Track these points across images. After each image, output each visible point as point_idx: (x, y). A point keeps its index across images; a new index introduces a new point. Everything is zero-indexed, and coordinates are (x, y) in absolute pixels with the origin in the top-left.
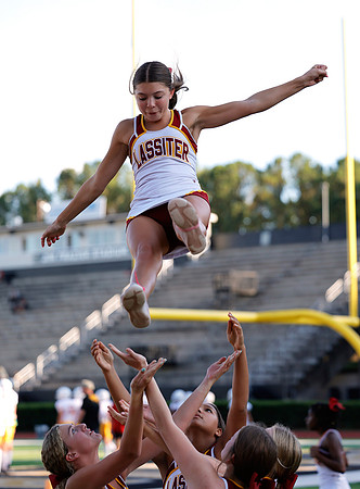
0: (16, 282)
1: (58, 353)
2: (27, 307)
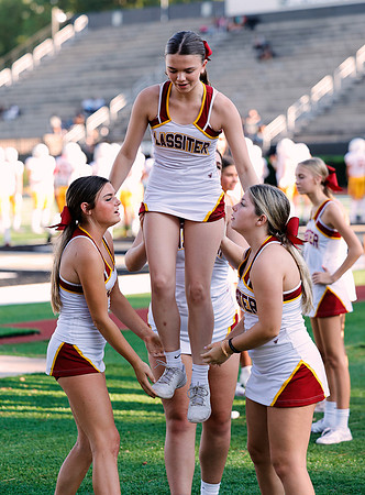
0: (260, 27)
1: (310, 103)
2: (274, 55)
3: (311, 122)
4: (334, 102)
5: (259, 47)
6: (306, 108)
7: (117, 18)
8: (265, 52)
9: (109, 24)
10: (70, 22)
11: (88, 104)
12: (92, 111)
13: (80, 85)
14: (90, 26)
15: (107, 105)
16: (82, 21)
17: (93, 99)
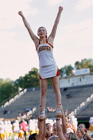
3: (80, 113)
4: (85, 108)
5: (67, 95)
6: (79, 109)
7: (34, 89)
8: (69, 96)
9: (32, 90)
10: (23, 90)
11: (27, 109)
12: (28, 111)
13: (25, 105)
14: (27, 91)
15: (32, 110)
16: (25, 90)
17: (28, 108)
